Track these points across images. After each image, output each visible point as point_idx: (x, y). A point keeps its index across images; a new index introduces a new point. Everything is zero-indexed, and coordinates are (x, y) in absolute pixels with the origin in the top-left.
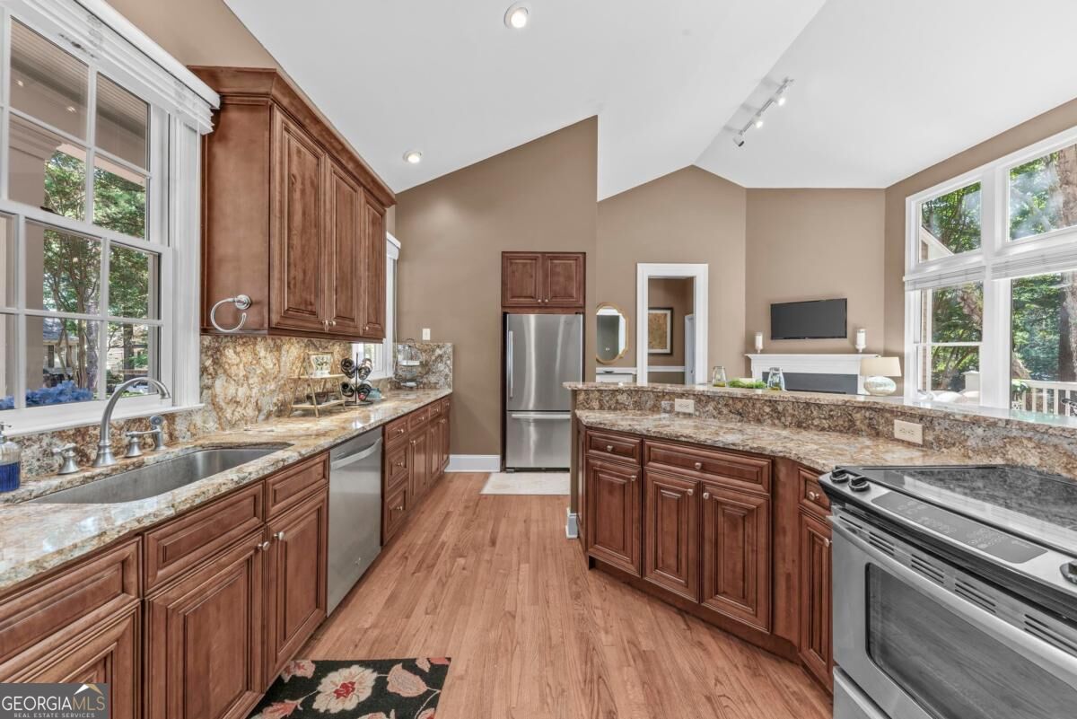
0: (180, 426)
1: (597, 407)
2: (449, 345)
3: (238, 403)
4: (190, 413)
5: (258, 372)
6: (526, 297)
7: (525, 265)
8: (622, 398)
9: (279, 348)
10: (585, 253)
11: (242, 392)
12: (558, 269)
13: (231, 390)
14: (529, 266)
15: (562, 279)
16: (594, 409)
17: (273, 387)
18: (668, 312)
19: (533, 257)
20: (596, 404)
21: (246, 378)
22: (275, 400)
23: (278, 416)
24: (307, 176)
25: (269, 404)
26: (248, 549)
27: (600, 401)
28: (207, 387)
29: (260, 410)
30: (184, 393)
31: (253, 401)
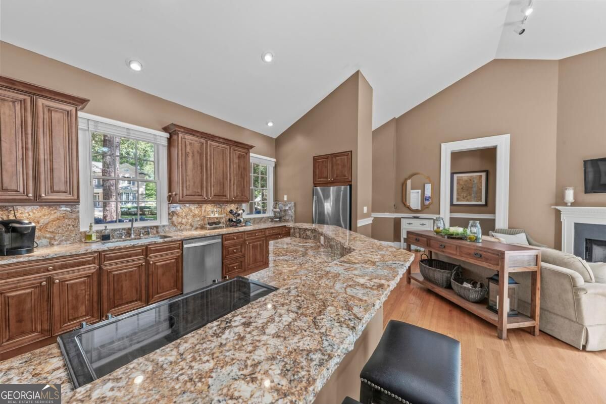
0: (160, 230)
1: (298, 236)
2: (293, 202)
3: (183, 224)
4: (164, 226)
5: (191, 214)
6: (324, 178)
7: (323, 162)
8: (309, 233)
9: (201, 207)
10: (352, 151)
11: (184, 221)
12: (338, 162)
13: (180, 220)
14: (324, 162)
15: (340, 167)
16: (297, 237)
17: (198, 219)
18: (484, 174)
19: (326, 157)
20: (297, 235)
21: (186, 216)
22: (199, 223)
23: (201, 229)
24: (195, 150)
25: (196, 224)
26: (139, 263)
27: (300, 234)
28: (170, 219)
29: (192, 227)
30: (163, 221)
31: (189, 223)
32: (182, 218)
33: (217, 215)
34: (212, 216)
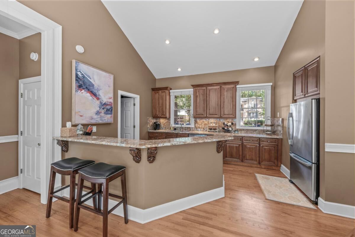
3: (200, 128)
4: (192, 128)
7: (299, 76)
10: (320, 57)
11: (200, 126)
12: (310, 73)
13: (199, 126)
19: (302, 70)
21: (201, 124)
24: (201, 94)
28: (195, 125)
29: (204, 129)
30: (192, 126)
31: (203, 128)
32: (199, 125)
33: (214, 125)
34: (211, 125)
